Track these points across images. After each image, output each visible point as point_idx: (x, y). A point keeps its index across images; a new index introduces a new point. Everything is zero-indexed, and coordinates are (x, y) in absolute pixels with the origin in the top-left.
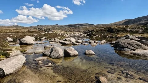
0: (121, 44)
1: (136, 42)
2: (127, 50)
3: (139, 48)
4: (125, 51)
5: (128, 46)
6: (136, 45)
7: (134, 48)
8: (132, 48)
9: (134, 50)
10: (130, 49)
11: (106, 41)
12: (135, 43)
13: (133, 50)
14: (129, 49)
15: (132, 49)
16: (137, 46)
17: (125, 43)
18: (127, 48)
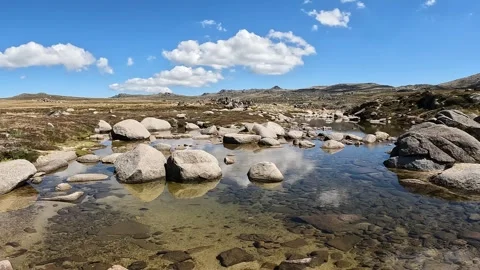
0: (409, 143)
1: (459, 137)
2: (423, 166)
3: (466, 157)
4: (417, 169)
5: (431, 153)
6: (460, 145)
7: (451, 159)
8: (444, 157)
9: (448, 165)
10: (435, 161)
11: (386, 135)
12: (457, 139)
13: (443, 167)
14: (430, 163)
15: (442, 163)
16: (460, 150)
17: (424, 140)
18: (428, 156)
